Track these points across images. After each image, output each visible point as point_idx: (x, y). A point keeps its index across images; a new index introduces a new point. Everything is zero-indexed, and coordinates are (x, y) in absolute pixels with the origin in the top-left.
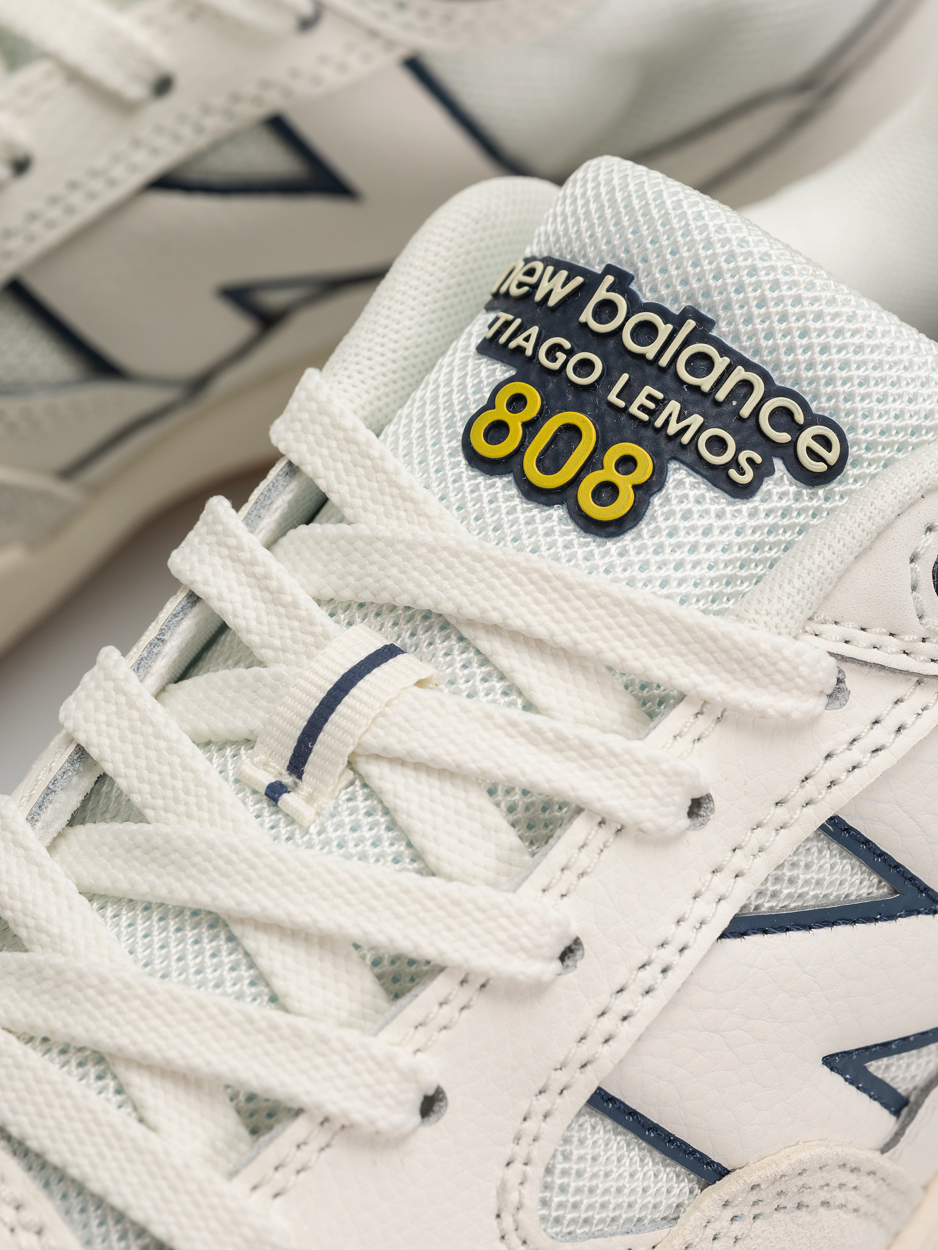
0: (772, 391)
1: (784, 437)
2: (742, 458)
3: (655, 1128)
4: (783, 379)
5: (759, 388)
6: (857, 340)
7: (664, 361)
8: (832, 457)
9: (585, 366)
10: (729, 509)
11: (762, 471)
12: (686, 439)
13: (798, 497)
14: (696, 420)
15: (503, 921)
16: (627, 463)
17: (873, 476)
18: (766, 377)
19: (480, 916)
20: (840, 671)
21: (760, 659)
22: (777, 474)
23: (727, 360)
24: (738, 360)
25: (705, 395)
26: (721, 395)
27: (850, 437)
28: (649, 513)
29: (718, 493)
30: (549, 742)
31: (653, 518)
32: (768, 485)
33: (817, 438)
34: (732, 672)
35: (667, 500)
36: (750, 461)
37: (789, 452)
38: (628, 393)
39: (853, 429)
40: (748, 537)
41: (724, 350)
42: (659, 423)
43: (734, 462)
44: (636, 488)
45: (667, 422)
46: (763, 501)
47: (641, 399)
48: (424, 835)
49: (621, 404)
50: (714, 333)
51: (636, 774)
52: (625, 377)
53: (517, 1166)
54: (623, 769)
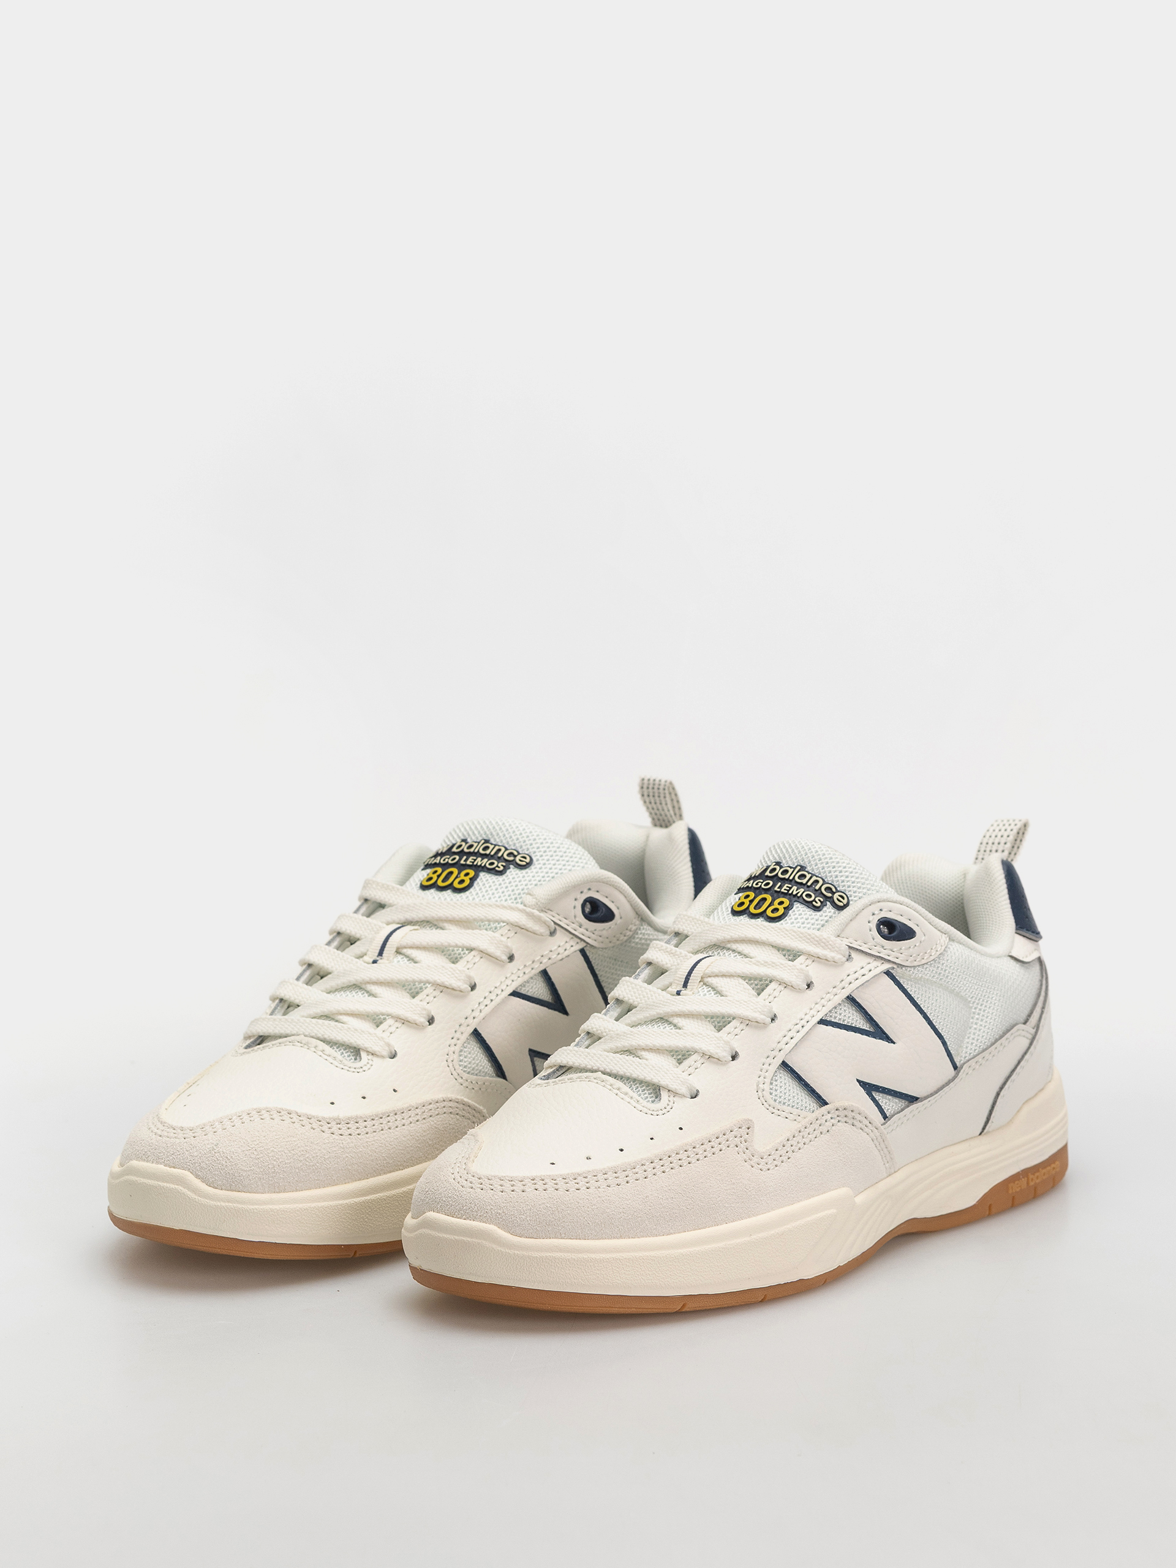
0: (824, 882)
1: (830, 895)
2: (817, 899)
3: (804, 1081)
4: (828, 880)
5: (821, 882)
6: (848, 883)
7: (791, 878)
8: (845, 901)
9: (767, 884)
10: (813, 914)
11: (823, 904)
12: (799, 895)
13: (835, 913)
14: (802, 890)
15: (752, 1004)
16: (781, 903)
17: (856, 901)
18: (823, 880)
19: (745, 1003)
20: (850, 952)
21: (823, 940)
22: (828, 906)
23: (810, 875)
24: (813, 875)
25: (804, 885)
26: (809, 884)
27: (850, 898)
28: (789, 915)
29: (809, 910)
30: (762, 964)
31: (790, 916)
32: (825, 908)
33: (840, 896)
34: (815, 945)
35: (794, 911)
36: (819, 900)
37: (831, 900)
38: (780, 887)
39: (851, 896)
40: (819, 922)
41: (809, 873)
42: (790, 892)
43: (814, 900)
44: (785, 908)
45: (793, 892)
46: (824, 912)
47: (785, 887)
48: (726, 991)
49: (779, 890)
50: (806, 870)
51: (789, 969)
52: (780, 884)
53: (762, 1078)
54: (785, 968)
